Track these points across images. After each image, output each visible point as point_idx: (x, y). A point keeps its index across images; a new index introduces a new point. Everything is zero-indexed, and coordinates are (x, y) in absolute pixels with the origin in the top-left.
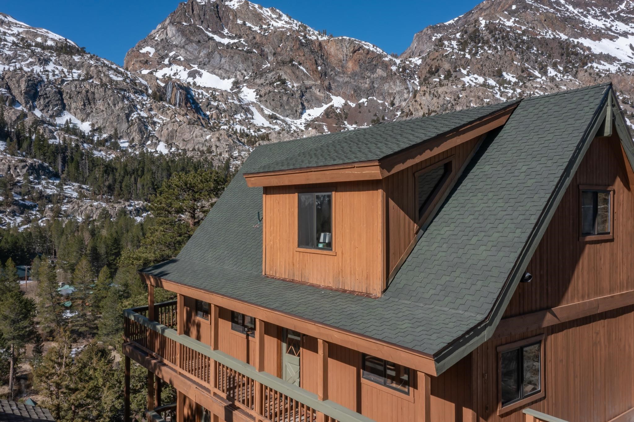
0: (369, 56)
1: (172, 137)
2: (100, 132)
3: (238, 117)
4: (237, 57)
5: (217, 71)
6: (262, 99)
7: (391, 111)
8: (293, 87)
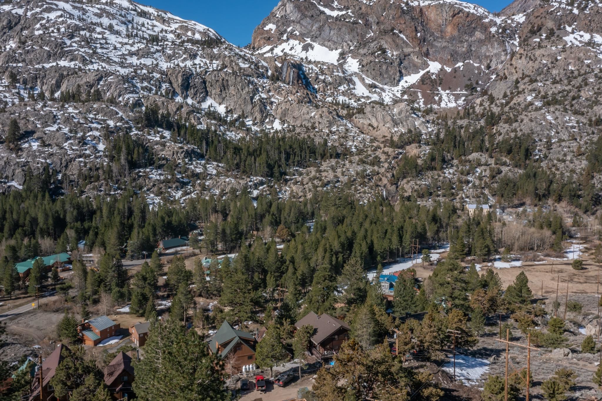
0: (469, 19)
1: (285, 115)
2: (232, 113)
3: (342, 88)
4: (344, 29)
5: (326, 43)
6: (364, 69)
7: (487, 74)
8: (393, 55)
